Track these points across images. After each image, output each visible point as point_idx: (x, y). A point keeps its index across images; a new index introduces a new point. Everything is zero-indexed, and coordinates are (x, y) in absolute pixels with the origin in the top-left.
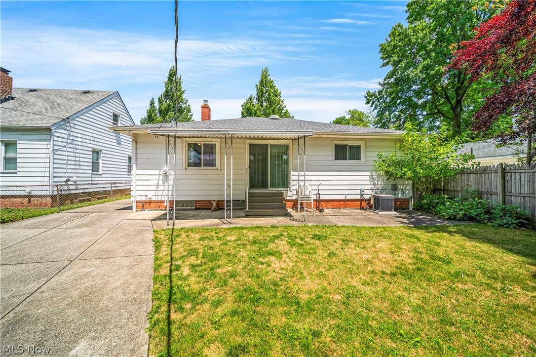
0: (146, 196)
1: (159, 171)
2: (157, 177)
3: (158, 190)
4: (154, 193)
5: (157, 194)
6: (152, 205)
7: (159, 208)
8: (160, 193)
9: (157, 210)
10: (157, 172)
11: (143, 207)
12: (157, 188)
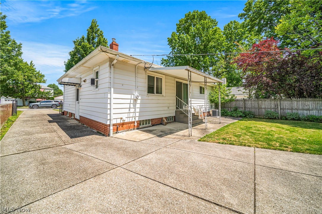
0: (121, 118)
1: (130, 95)
2: (128, 101)
3: (130, 113)
4: (126, 115)
5: (129, 116)
6: (125, 126)
7: (129, 128)
8: (131, 115)
9: (128, 130)
10: (129, 96)
11: (117, 129)
12: (129, 110)
